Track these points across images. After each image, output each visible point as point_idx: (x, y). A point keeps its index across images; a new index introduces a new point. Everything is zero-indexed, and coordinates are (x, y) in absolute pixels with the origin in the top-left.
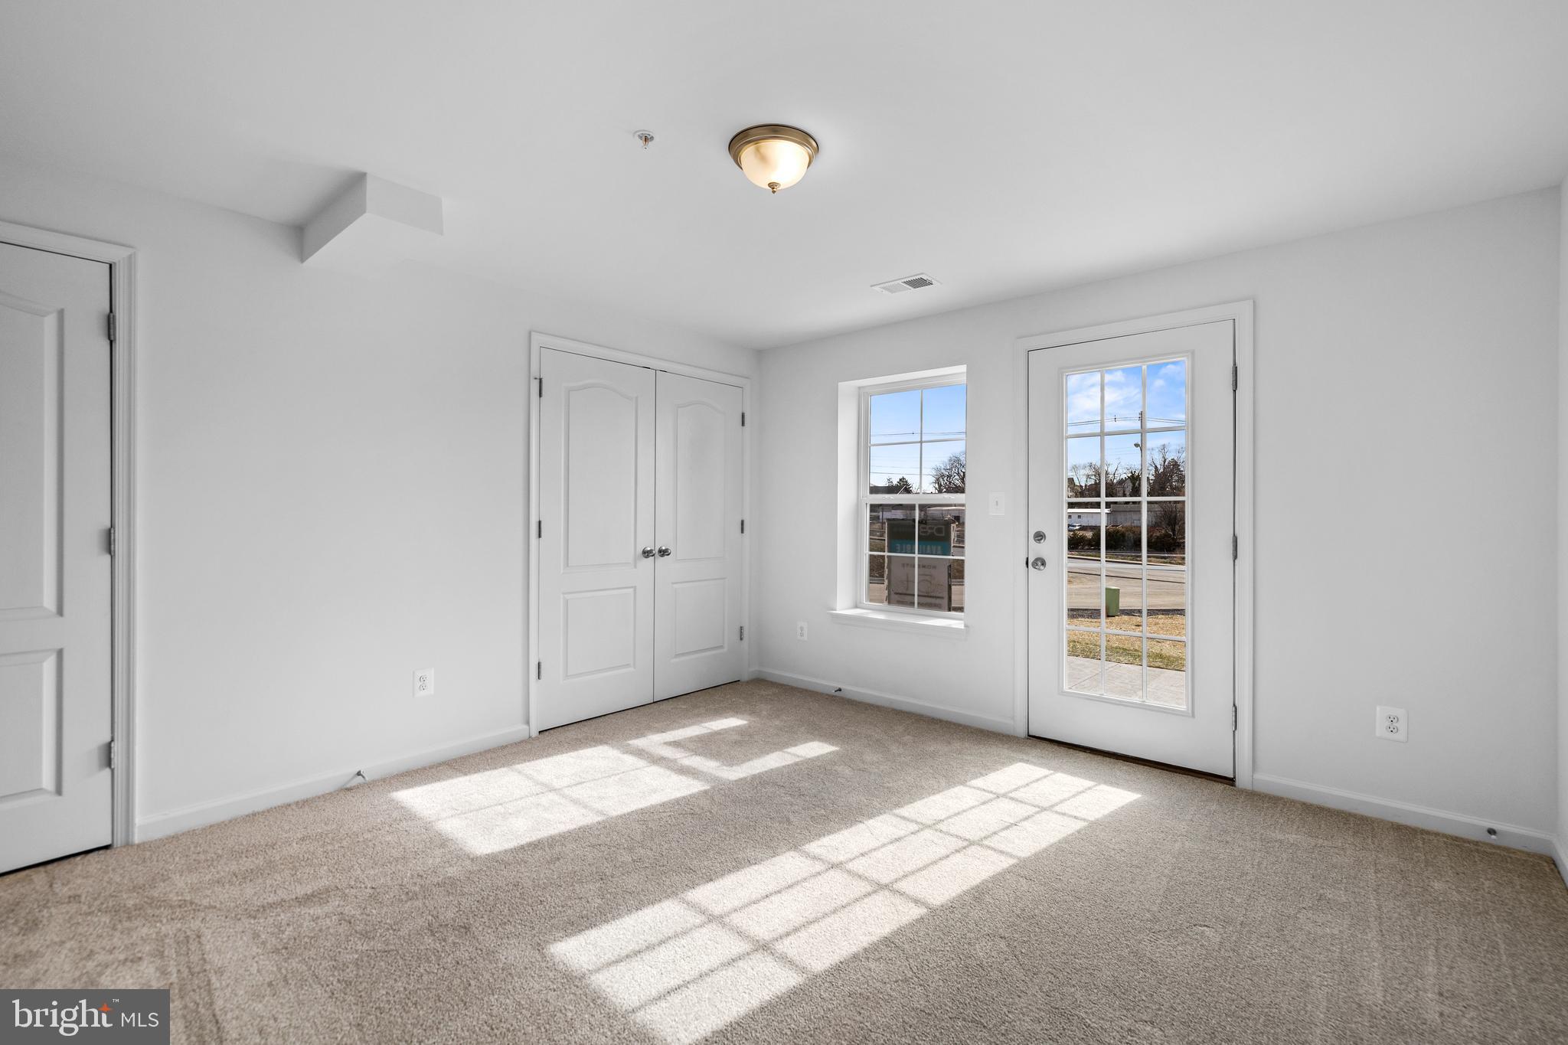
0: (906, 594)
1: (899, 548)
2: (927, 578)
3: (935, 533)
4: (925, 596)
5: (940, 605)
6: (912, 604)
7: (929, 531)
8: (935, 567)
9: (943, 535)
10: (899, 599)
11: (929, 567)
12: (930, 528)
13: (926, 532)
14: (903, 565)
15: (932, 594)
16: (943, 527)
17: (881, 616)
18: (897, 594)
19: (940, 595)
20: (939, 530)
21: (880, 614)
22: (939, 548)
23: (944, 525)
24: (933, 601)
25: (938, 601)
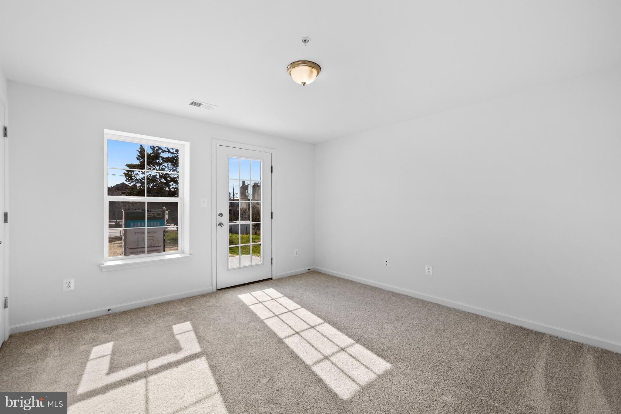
0: (137, 248)
1: (132, 225)
2: (152, 238)
3: (156, 216)
4: (150, 247)
5: (159, 250)
6: (143, 252)
7: (153, 215)
8: (155, 232)
9: (161, 216)
10: (132, 251)
11: (152, 232)
12: (153, 214)
13: (151, 215)
14: (135, 233)
15: (154, 246)
16: (161, 213)
17: (119, 262)
18: (130, 249)
19: (160, 245)
20: (159, 214)
21: (118, 261)
22: (158, 223)
23: (162, 212)
24: (155, 248)
25: (157, 248)
